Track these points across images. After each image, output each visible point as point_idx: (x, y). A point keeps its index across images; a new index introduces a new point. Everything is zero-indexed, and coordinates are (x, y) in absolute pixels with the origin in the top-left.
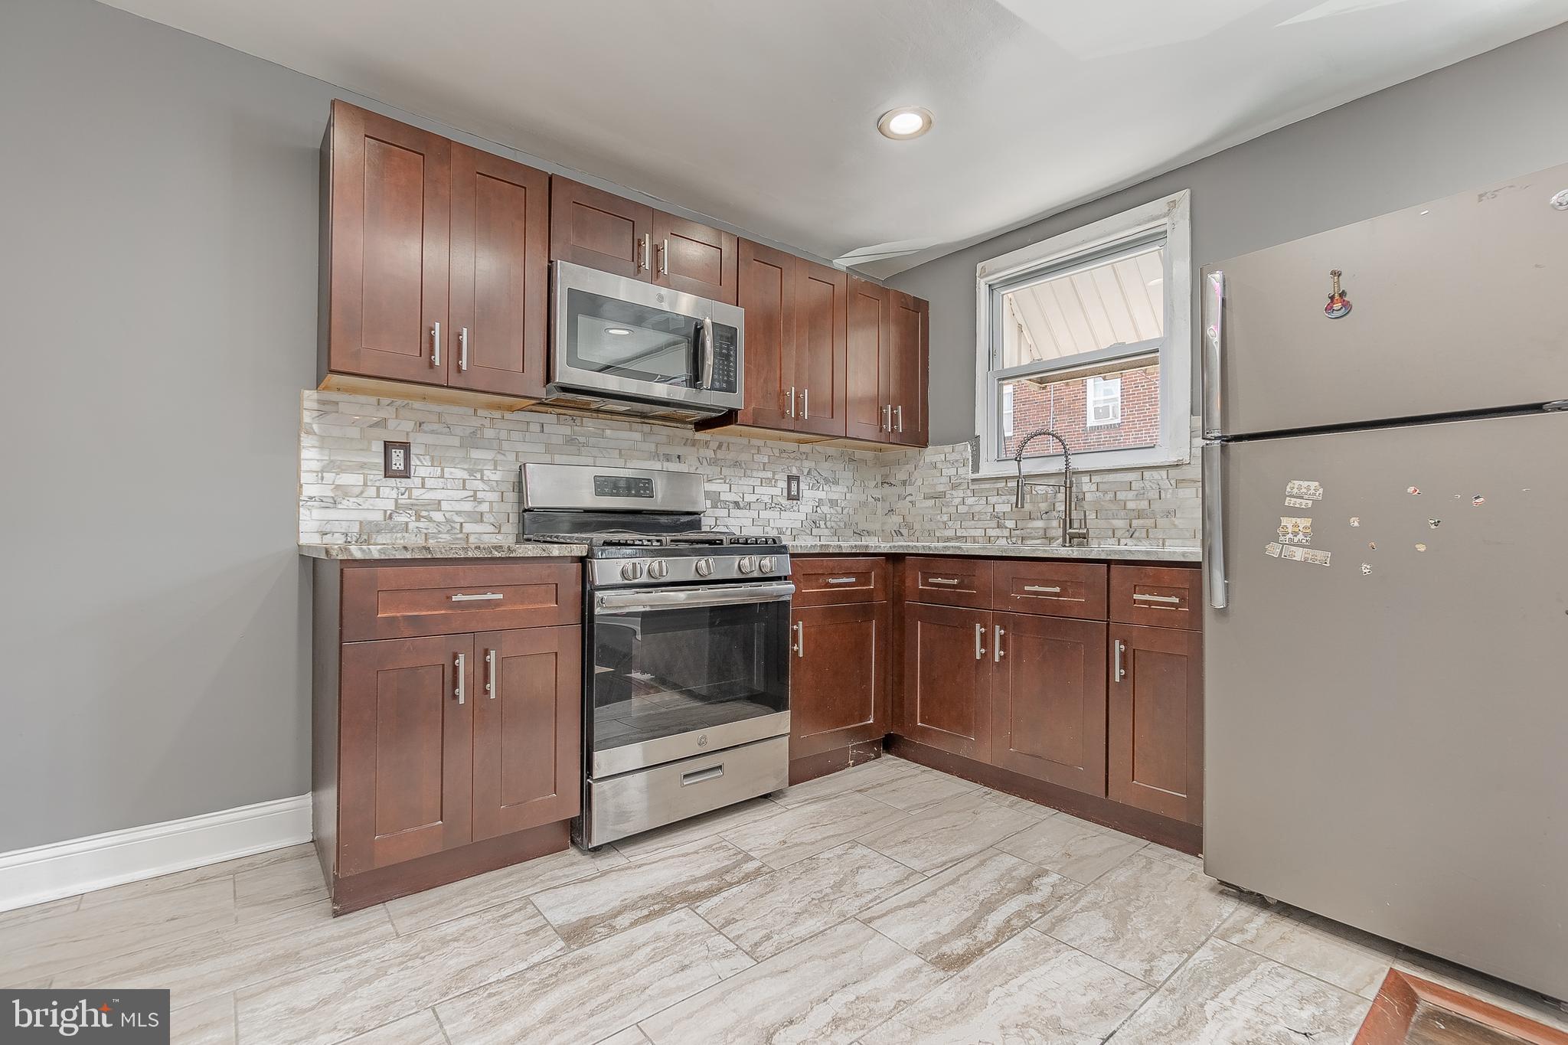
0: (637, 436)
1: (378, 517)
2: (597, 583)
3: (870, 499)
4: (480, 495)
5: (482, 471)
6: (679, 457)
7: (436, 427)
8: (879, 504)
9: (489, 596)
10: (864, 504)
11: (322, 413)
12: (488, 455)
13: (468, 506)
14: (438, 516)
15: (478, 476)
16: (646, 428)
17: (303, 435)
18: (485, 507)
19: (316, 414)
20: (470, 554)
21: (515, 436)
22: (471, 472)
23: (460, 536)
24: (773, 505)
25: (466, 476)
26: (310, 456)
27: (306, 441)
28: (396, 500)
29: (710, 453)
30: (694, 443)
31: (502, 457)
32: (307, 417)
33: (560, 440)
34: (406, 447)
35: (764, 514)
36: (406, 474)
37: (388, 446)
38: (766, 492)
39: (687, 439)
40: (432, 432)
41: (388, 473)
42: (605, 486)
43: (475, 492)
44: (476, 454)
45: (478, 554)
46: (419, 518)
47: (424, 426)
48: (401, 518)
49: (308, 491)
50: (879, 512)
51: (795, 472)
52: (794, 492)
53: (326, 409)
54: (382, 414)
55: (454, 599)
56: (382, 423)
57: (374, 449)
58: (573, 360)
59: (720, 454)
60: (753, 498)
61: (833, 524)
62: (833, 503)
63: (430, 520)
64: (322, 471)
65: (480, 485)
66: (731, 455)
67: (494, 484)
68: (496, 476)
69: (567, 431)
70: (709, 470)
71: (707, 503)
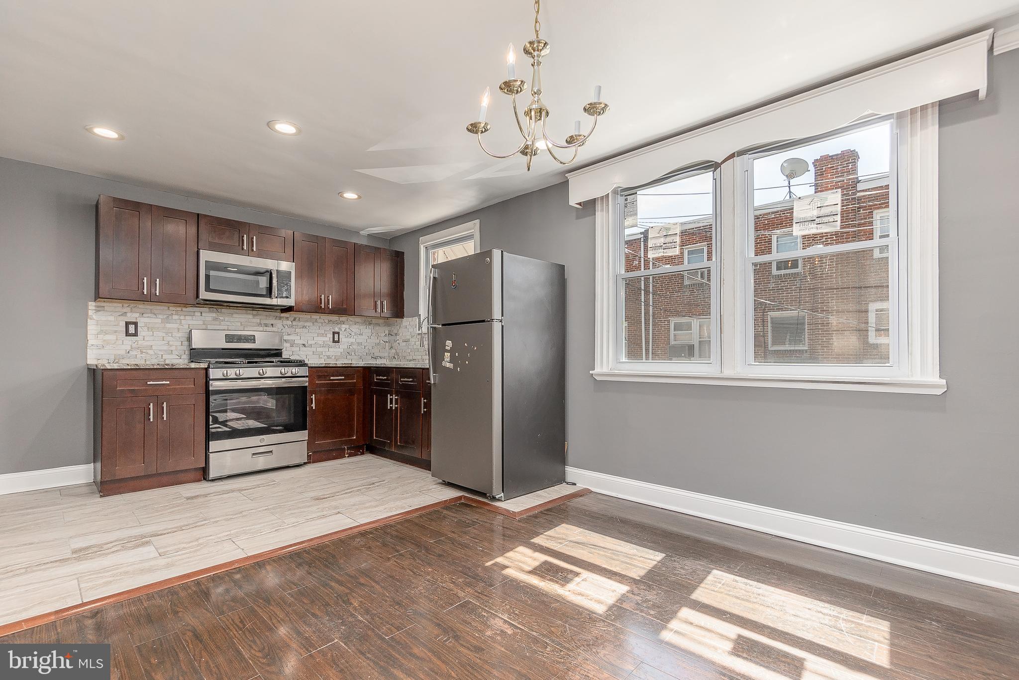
0: (251, 316)
1: (123, 352)
2: (211, 378)
3: (382, 342)
4: (171, 343)
5: (172, 333)
6: (272, 325)
7: (150, 315)
8: (387, 344)
9: (164, 382)
10: (378, 344)
11: (97, 312)
12: (175, 326)
13: (165, 348)
14: (151, 352)
15: (170, 335)
16: (255, 312)
17: (89, 320)
18: (173, 348)
19: (94, 311)
20: (155, 367)
21: (188, 317)
22: (167, 333)
23: (162, 360)
24: (325, 345)
25: (164, 335)
26: (92, 328)
27: (90, 322)
28: (131, 346)
29: (289, 323)
30: (280, 318)
31: (181, 327)
32: (90, 313)
33: (210, 319)
34: (136, 324)
35: (319, 349)
36: (136, 334)
37: (127, 324)
38: (320, 340)
39: (277, 317)
40: (148, 317)
41: (127, 334)
42: (229, 338)
43: (169, 342)
44: (168, 325)
45: (158, 367)
46: (142, 352)
47: (144, 315)
48: (133, 353)
49: (90, 342)
50: (387, 348)
51: (337, 330)
52: (336, 339)
53: (99, 310)
54: (125, 310)
55: (148, 383)
56: (125, 315)
57: (121, 325)
58: (208, 289)
59: (294, 323)
60: (313, 342)
61: (359, 354)
62: (359, 344)
63: (147, 353)
64: (97, 334)
65: (170, 339)
66: (301, 324)
67: (178, 338)
68: (180, 335)
69: (214, 315)
70: (289, 330)
71: (288, 345)
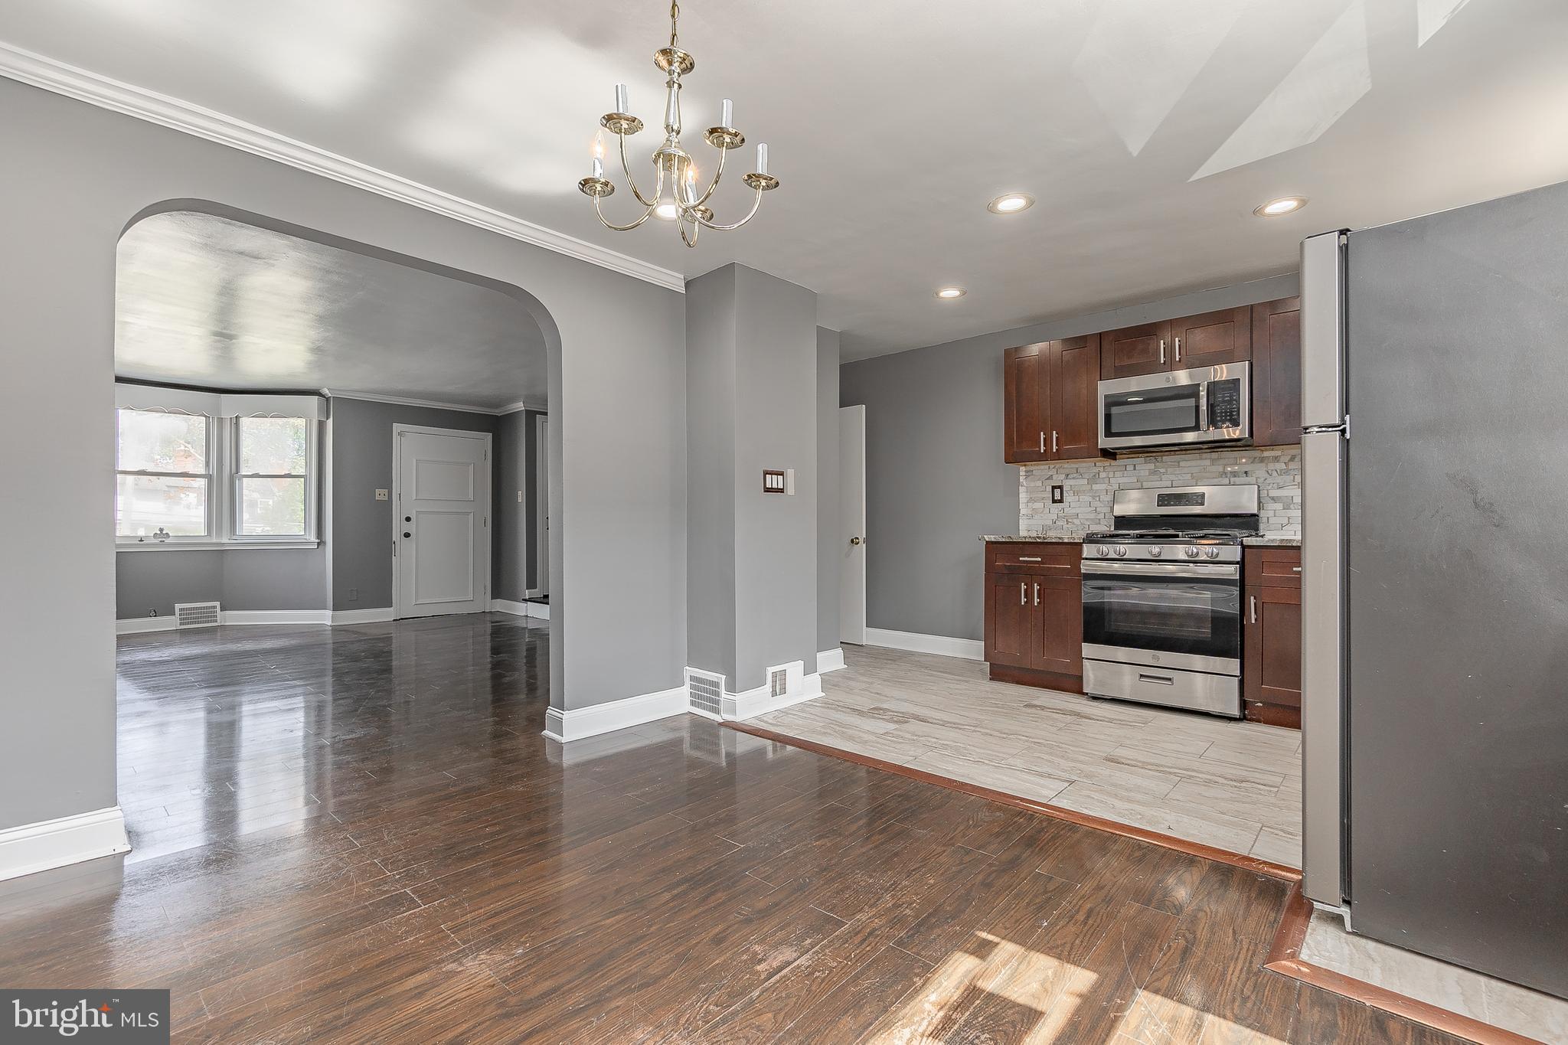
0: (1208, 462)
1: (1050, 522)
2: (1084, 555)
4: (1098, 509)
5: (1099, 496)
6: (1246, 472)
7: (1075, 475)
11: (1027, 477)
12: (1103, 487)
13: (1092, 516)
14: (1077, 522)
15: (1097, 498)
17: (1020, 487)
18: (1101, 516)
19: (1024, 475)
20: (1027, 540)
21: (1118, 474)
22: (1094, 497)
25: (1091, 499)
26: (1023, 496)
27: (1022, 489)
28: (1058, 514)
29: (1280, 465)
30: (1262, 460)
31: (1111, 488)
32: (1022, 479)
33: (1147, 473)
34: (1060, 487)
36: (1061, 501)
37: (1054, 488)
39: (1255, 458)
40: (1074, 478)
41: (1054, 501)
42: (1163, 500)
43: (1096, 507)
44: (1095, 487)
45: (1030, 540)
46: (1068, 522)
47: (1069, 476)
48: (1058, 523)
49: (1023, 512)
53: (1029, 474)
54: (1050, 473)
55: (1021, 559)
56: (1050, 478)
57: (1048, 489)
58: (1109, 433)
63: (1073, 523)
64: (1028, 502)
65: (1098, 504)
67: (1107, 503)
68: (1107, 498)
69: (1152, 466)
70: (1280, 480)
71: (1279, 506)
